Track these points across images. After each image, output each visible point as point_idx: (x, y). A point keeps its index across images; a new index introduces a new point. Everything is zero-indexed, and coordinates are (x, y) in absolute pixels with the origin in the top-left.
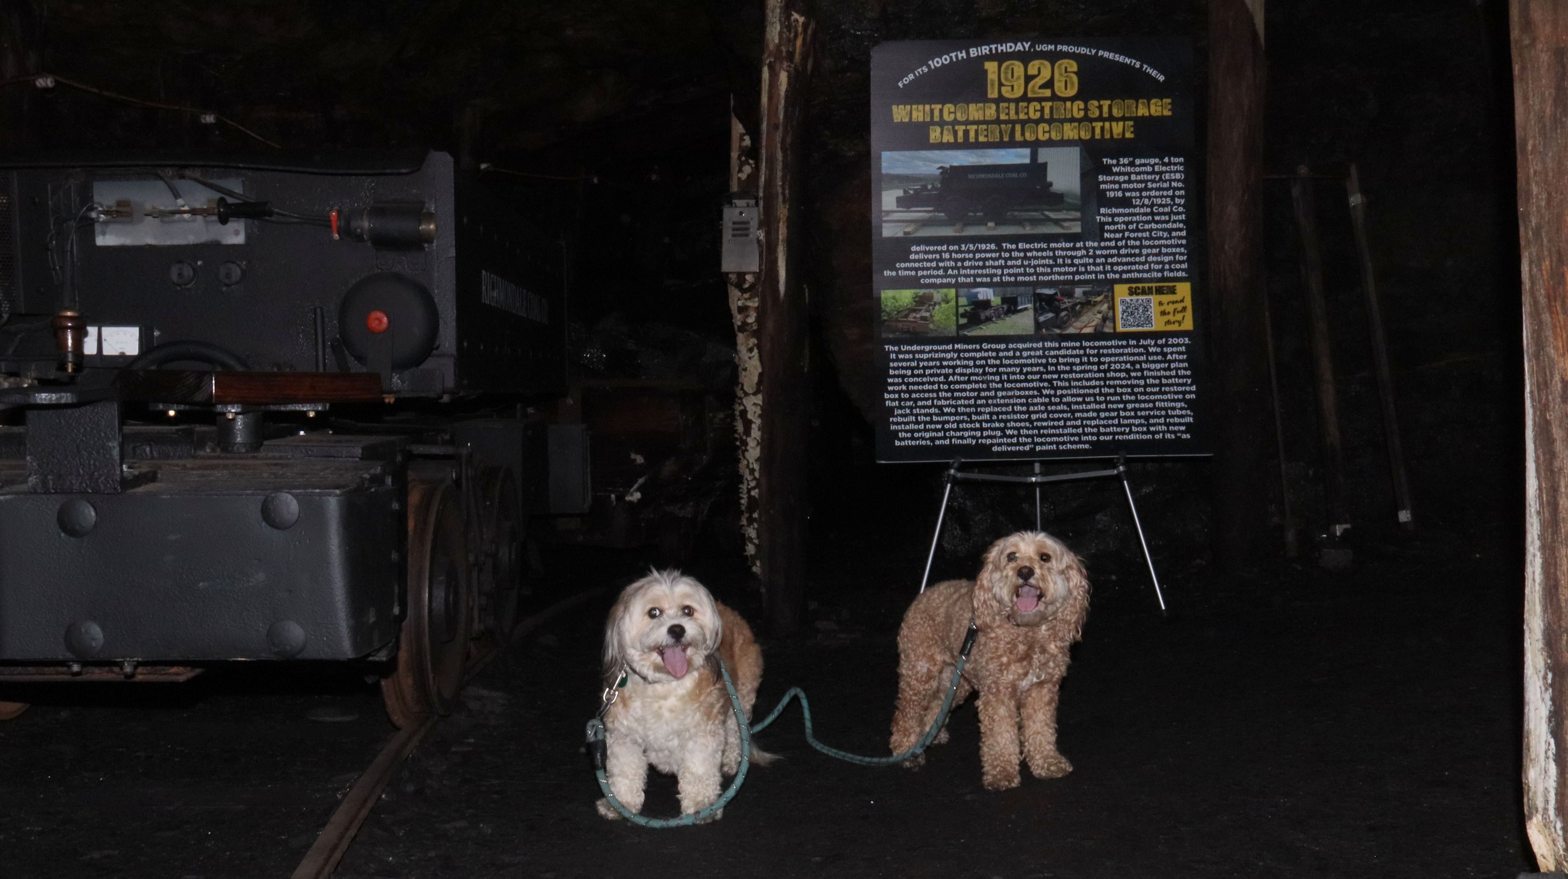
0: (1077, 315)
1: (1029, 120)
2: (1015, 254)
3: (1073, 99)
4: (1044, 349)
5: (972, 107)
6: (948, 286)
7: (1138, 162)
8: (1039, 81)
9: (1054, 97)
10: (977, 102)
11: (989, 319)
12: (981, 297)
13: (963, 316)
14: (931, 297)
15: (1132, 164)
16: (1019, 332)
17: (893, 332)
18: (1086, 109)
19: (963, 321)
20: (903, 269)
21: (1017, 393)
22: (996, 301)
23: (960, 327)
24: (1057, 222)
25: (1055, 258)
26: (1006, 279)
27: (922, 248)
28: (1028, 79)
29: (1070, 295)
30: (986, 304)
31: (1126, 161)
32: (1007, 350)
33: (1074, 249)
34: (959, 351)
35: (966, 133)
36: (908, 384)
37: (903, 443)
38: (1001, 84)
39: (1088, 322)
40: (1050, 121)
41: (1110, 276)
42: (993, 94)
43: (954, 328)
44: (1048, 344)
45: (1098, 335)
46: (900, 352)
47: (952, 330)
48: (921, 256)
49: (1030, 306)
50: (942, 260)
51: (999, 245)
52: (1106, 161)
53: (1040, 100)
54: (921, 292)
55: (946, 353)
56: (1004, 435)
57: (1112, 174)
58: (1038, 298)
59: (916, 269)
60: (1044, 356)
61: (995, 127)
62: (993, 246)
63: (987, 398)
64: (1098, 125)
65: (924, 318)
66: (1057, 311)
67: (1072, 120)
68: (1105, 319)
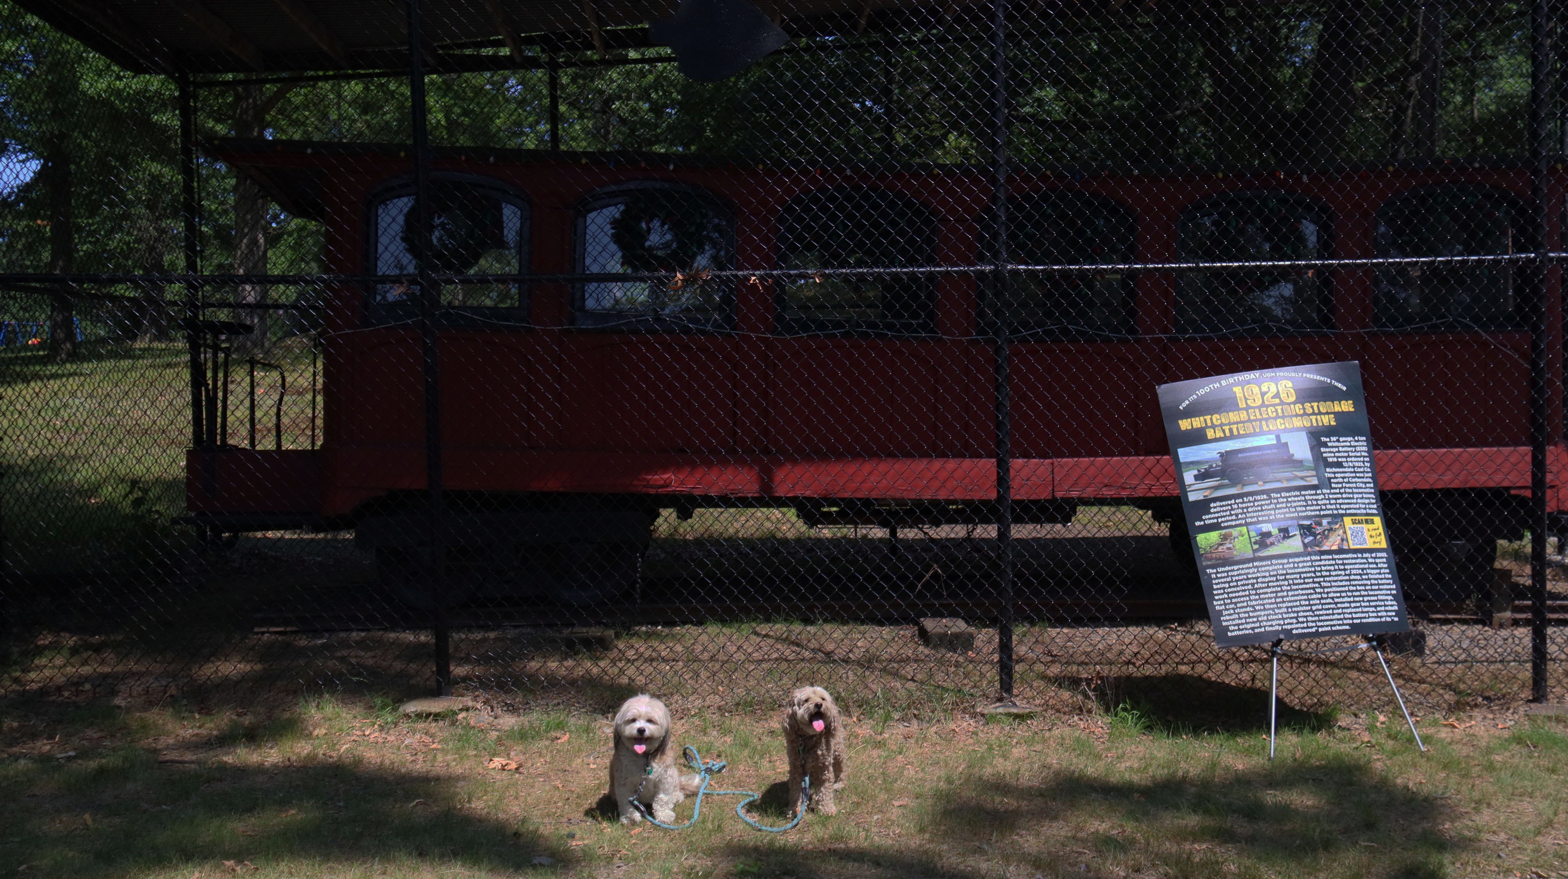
0: (1327, 537)
1: (1270, 418)
2: (1281, 500)
3: (1294, 403)
4: (1312, 561)
5: (1231, 414)
6: (1240, 525)
7: (1341, 439)
8: (1270, 395)
9: (1282, 403)
10: (1233, 411)
11: (1272, 544)
12: (1264, 530)
13: (1255, 543)
14: (1231, 535)
15: (1338, 441)
16: (1294, 551)
17: (1210, 560)
18: (1304, 409)
19: (1256, 547)
20: (1208, 519)
21: (1301, 592)
22: (1275, 531)
23: (1254, 551)
24: (1302, 478)
25: (1306, 501)
26: (1278, 516)
27: (1218, 504)
28: (1263, 394)
29: (1320, 524)
30: (1268, 534)
31: (1334, 439)
32: (1288, 563)
33: (1316, 494)
34: (1257, 567)
35: (1231, 430)
36: (1228, 593)
37: (1234, 634)
38: (1246, 399)
39: (1332, 543)
40: (1283, 417)
41: (1341, 512)
42: (1242, 405)
43: (1251, 552)
44: (1314, 558)
45: (1341, 551)
46: (1218, 572)
47: (1250, 554)
48: (1218, 509)
49: (1298, 533)
50: (1232, 509)
51: (1268, 495)
52: (1323, 439)
53: (1274, 405)
54: (1223, 532)
55: (1249, 569)
56: (1298, 622)
57: (1327, 447)
58: (1301, 527)
59: (1217, 518)
60: (1312, 566)
61: (1249, 424)
62: (1265, 497)
63: (1283, 597)
64: (1313, 418)
65: (1229, 549)
66: (1315, 535)
67: (1297, 415)
68: (1342, 540)
